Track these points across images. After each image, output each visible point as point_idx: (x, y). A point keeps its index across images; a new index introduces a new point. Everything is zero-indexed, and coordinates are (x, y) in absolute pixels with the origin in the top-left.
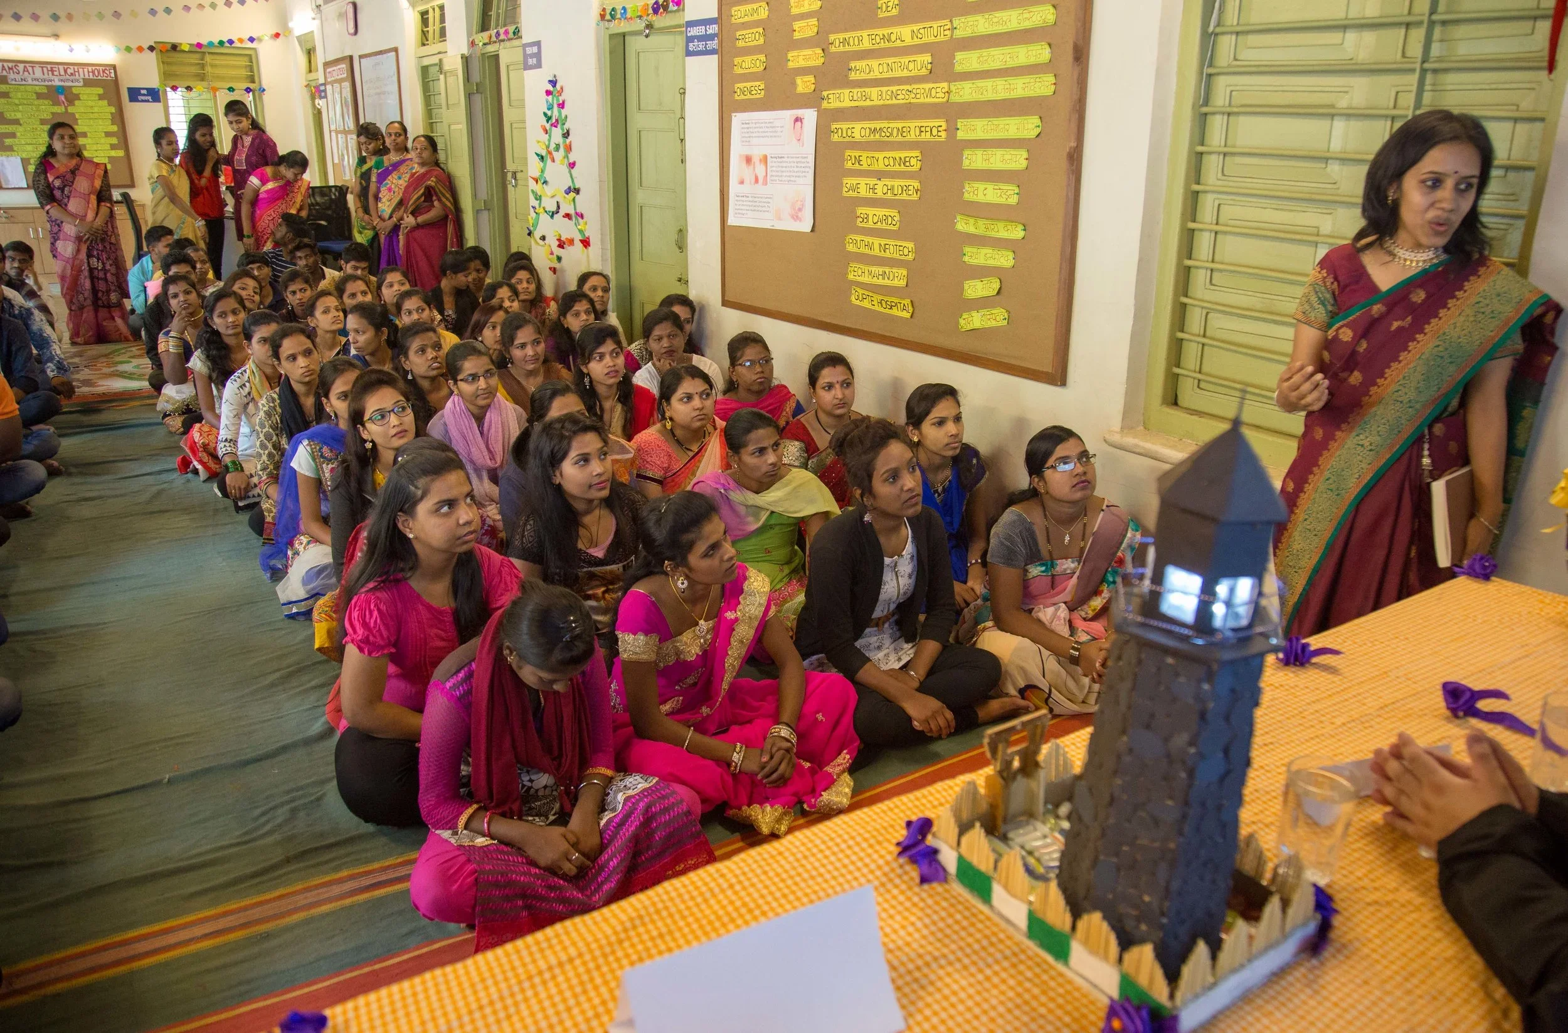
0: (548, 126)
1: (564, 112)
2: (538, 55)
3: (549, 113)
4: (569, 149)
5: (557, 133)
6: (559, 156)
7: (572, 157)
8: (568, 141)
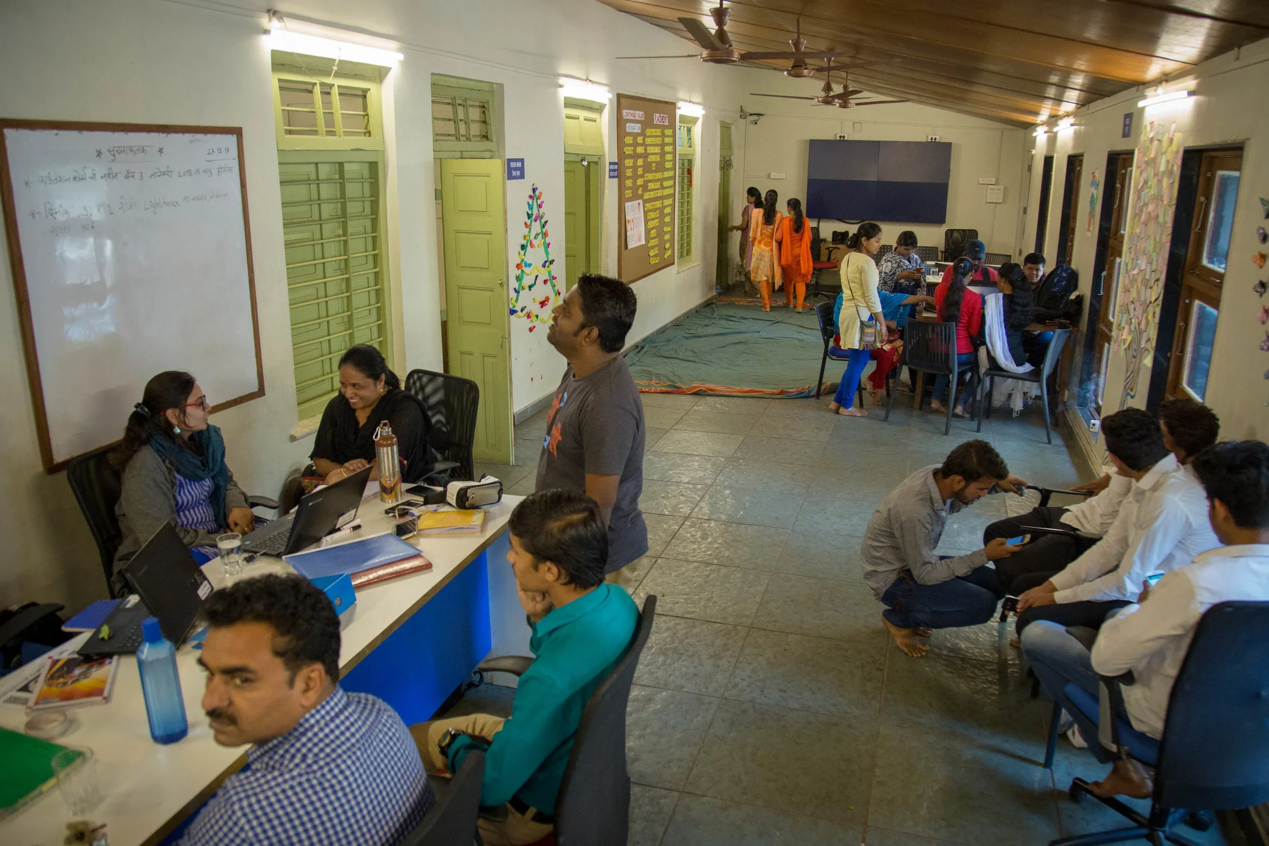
0: (528, 222)
1: (541, 210)
2: (522, 169)
3: (530, 212)
4: (545, 235)
5: (536, 227)
6: (539, 242)
7: (548, 240)
8: (544, 230)
